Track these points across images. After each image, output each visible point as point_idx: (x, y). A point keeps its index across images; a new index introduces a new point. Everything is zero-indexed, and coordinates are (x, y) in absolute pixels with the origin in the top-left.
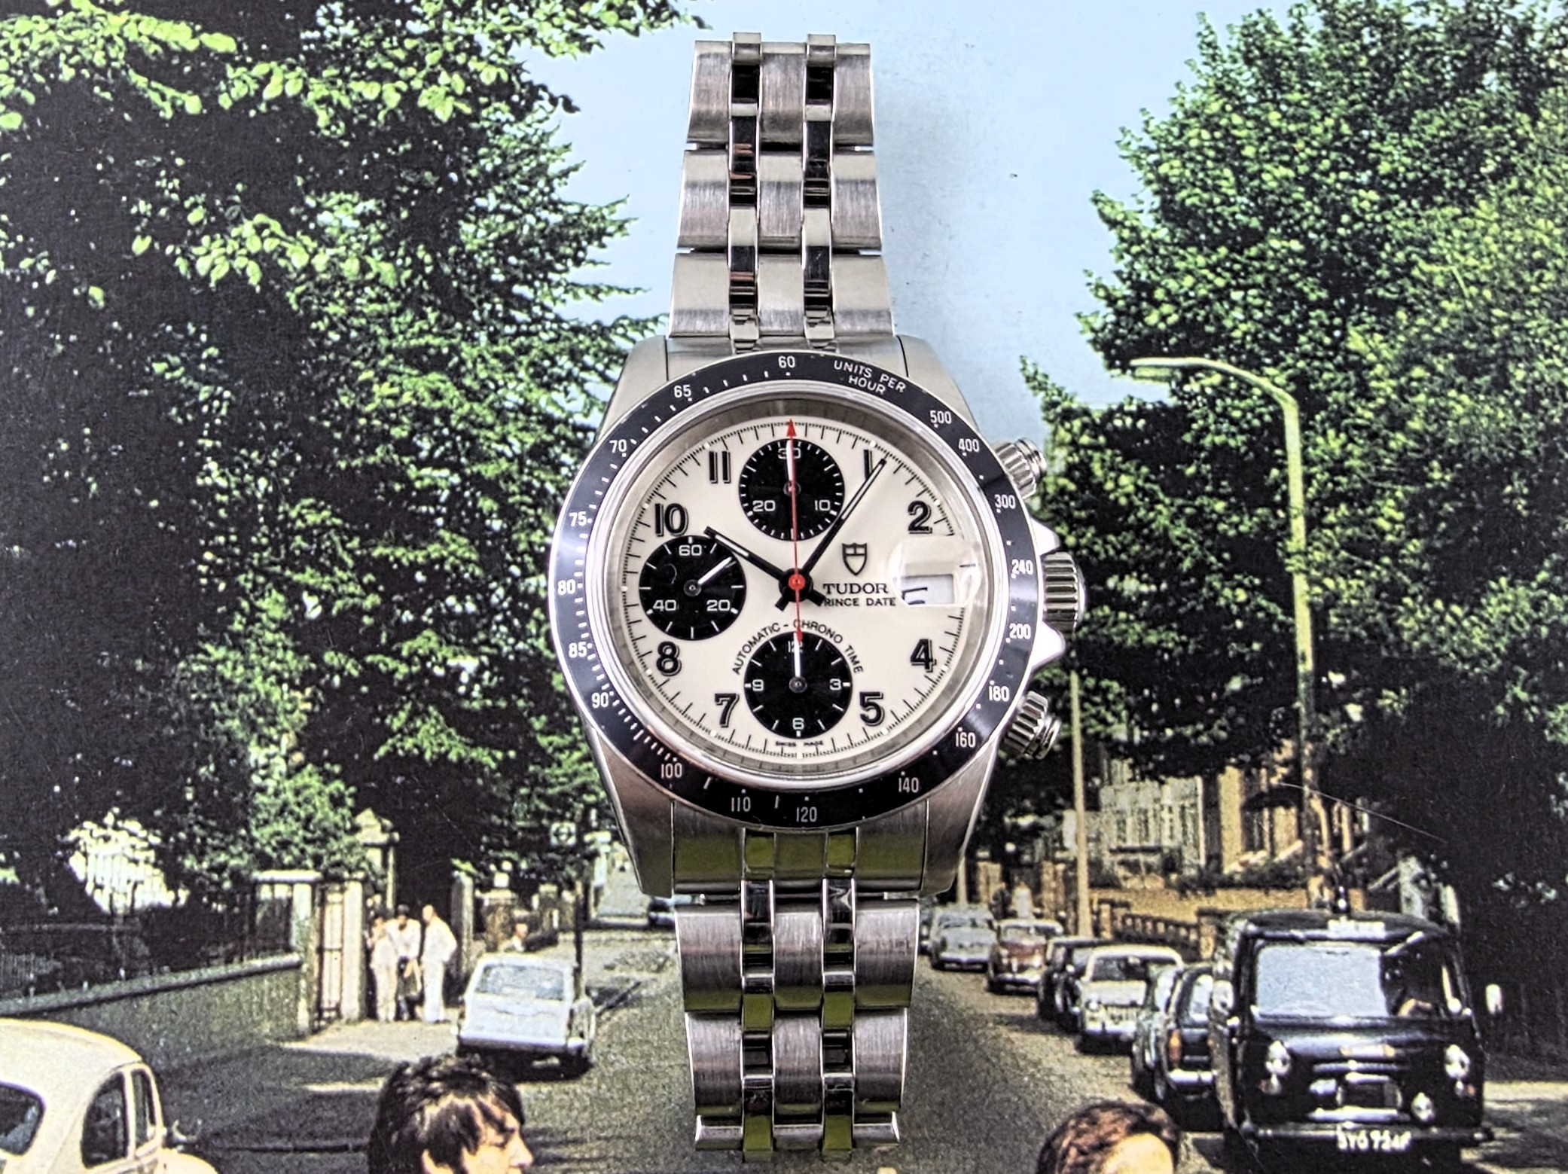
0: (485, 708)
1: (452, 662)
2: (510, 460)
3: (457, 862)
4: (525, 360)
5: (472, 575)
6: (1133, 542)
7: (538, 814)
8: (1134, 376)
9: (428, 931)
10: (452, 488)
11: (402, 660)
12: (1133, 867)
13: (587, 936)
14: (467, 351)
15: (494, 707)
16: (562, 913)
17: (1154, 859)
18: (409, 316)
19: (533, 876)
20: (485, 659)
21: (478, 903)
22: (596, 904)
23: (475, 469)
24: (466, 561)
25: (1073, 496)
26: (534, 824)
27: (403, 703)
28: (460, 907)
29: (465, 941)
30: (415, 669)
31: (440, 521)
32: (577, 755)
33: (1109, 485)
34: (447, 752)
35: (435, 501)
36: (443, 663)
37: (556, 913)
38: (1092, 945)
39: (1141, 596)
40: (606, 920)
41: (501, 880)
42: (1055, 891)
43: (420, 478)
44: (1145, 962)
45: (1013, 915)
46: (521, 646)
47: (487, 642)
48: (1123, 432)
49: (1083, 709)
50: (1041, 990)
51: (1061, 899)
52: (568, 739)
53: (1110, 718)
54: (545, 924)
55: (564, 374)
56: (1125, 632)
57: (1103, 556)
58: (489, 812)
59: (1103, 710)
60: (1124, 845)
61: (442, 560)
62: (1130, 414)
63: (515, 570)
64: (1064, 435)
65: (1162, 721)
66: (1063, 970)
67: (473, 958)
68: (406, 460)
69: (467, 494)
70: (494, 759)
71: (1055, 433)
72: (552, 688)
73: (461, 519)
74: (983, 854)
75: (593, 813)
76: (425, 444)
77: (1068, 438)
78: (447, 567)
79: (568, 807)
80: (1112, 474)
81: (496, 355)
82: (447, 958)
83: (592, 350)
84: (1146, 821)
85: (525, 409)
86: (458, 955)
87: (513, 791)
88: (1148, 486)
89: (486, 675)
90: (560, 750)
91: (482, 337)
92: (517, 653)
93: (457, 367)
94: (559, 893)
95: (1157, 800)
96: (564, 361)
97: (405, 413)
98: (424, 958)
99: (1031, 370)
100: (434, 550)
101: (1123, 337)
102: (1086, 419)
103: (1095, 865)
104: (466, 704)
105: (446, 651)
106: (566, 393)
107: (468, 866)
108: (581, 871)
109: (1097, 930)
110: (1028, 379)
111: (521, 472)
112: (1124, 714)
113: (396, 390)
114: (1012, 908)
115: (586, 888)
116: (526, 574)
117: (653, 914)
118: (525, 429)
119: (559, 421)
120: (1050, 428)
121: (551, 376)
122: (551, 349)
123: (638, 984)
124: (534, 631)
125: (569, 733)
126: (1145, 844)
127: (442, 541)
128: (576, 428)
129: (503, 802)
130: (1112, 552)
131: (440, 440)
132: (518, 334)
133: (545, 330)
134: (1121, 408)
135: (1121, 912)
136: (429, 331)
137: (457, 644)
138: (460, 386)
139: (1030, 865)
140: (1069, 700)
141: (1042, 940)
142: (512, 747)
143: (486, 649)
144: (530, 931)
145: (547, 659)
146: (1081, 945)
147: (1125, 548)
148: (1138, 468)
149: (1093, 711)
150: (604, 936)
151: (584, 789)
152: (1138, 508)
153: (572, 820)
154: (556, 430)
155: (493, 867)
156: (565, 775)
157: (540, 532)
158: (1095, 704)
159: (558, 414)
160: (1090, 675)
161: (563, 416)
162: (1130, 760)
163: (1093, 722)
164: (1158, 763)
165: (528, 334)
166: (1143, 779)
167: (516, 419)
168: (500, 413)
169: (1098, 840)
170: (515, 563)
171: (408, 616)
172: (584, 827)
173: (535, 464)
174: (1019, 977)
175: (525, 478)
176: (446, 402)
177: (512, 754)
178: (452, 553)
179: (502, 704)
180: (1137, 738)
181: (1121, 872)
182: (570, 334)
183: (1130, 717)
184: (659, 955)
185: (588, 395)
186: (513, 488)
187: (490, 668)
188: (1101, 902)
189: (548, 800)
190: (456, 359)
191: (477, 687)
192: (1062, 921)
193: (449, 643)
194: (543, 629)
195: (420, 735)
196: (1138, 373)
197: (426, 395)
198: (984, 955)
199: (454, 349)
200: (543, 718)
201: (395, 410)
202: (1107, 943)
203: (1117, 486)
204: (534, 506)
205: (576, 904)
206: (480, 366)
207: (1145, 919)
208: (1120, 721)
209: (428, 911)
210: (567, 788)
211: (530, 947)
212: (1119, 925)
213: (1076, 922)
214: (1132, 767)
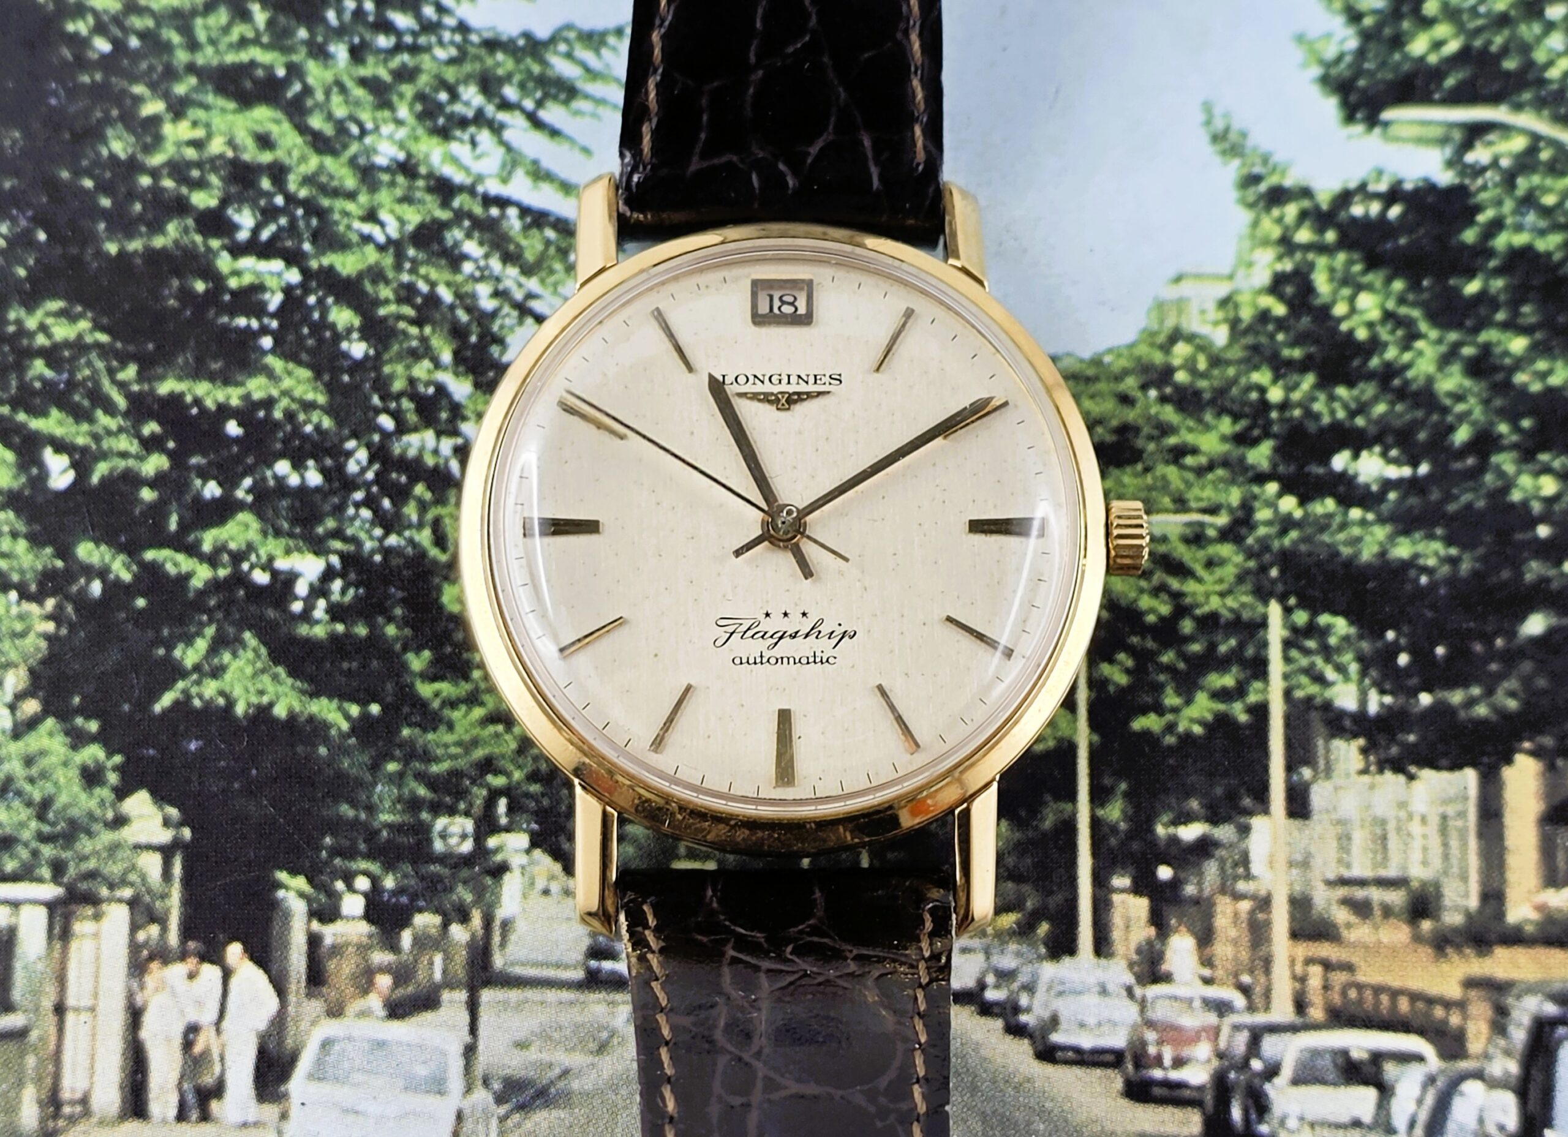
0: (333, 637)
1: (282, 564)
2: (381, 248)
3: (282, 876)
4: (408, 90)
5: (318, 428)
6: (1376, 400)
7: (414, 804)
8: (1386, 138)
9: (234, 982)
10: (288, 290)
11: (202, 558)
12: (1362, 909)
13: (487, 995)
14: (316, 73)
15: (347, 635)
16: (447, 959)
17: (1396, 898)
18: (222, 16)
19: (404, 900)
20: (335, 560)
21: (314, 941)
22: (503, 944)
23: (326, 261)
24: (309, 406)
25: (1281, 324)
26: (407, 818)
27: (202, 625)
28: (285, 945)
29: (292, 998)
30: (222, 573)
31: (267, 342)
32: (478, 712)
33: (1340, 309)
34: (271, 705)
35: (259, 310)
36: (268, 566)
37: (438, 959)
38: (1293, 1029)
39: (1388, 484)
40: (518, 971)
41: (353, 904)
42: (1235, 942)
43: (237, 273)
44: (1378, 1058)
45: (1167, 978)
46: (393, 540)
47: (338, 534)
48: (1365, 224)
49: (1287, 659)
50: (1209, 1098)
51: (1245, 955)
52: (465, 688)
53: (1330, 674)
54: (421, 975)
55: (470, 114)
56: (1358, 540)
57: (1326, 420)
58: (337, 799)
59: (1319, 661)
60: (1347, 874)
61: (269, 403)
62: (1377, 196)
63: (386, 422)
64: (1270, 228)
65: (1414, 681)
66: (1245, 1064)
67: (304, 1025)
68: (215, 243)
69: (312, 300)
70: (347, 717)
71: (1255, 224)
72: (441, 608)
73: (301, 339)
74: (1121, 881)
75: (502, 805)
76: (245, 219)
77: (1276, 232)
78: (278, 414)
79: (461, 794)
80: (1346, 292)
81: (363, 82)
82: (262, 1025)
83: (517, 78)
84: (1384, 838)
85: (407, 168)
86: (279, 1022)
87: (375, 767)
88: (1403, 310)
89: (337, 585)
90: (453, 704)
91: (340, 51)
92: (387, 552)
93: (299, 99)
94: (445, 925)
95: (1402, 805)
96: (472, 96)
97: (215, 169)
98: (225, 1024)
99: (1219, 125)
100: (257, 387)
101: (1371, 74)
102: (1306, 204)
103: (1300, 904)
104: (303, 630)
105: (272, 546)
106: (474, 143)
107: (300, 882)
108: (480, 893)
109: (1300, 1005)
110: (1216, 138)
111: (398, 267)
112: (1354, 668)
113: (199, 133)
114: (1165, 967)
115: (488, 921)
116: (402, 428)
117: (593, 963)
118: (407, 199)
119: (461, 189)
120: (1246, 216)
121: (451, 117)
122: (450, 74)
123: (566, 1073)
124: (414, 518)
125: (466, 678)
126: (1383, 873)
127: (270, 373)
128: (488, 200)
129: (359, 783)
130: (1341, 414)
131: (269, 214)
132: (398, 48)
133: (441, 43)
134: (1362, 187)
135: (1339, 978)
136: (256, 41)
137: (291, 535)
138: (302, 129)
139: (1196, 901)
140: (1265, 644)
141: (1212, 1018)
142: (374, 701)
143: (337, 545)
144: (397, 984)
145: (435, 562)
146: (1274, 1029)
147: (1362, 408)
148: (1389, 281)
149: (1304, 662)
150: (514, 995)
151: (488, 765)
152: (1385, 345)
153: (467, 814)
154: (456, 203)
155: (340, 885)
156: (459, 744)
157: (426, 364)
158: (1307, 652)
159: (459, 177)
160: (1301, 605)
161: (468, 181)
162: (1361, 742)
163: (1304, 680)
164: (1408, 748)
165: (414, 49)
166: (1381, 771)
167: (392, 184)
168: (368, 174)
169: (1305, 864)
170: (387, 411)
171: (212, 490)
172: (487, 825)
173: (421, 256)
174: (1175, 1075)
175: (405, 278)
176: (280, 154)
177: (375, 709)
178: (285, 393)
179: (362, 631)
180: (1373, 708)
181: (1341, 915)
182: (483, 52)
183: (1363, 673)
184: (601, 1028)
185: (509, 148)
186: (386, 292)
187: (343, 575)
188: (1309, 961)
189: (432, 783)
190: (297, 87)
191: (322, 603)
192: (1245, 990)
193: (278, 533)
194: (430, 516)
195: (228, 676)
196: (1393, 130)
197: (250, 143)
198: (1118, 1040)
199: (295, 71)
200: (427, 654)
201: (199, 165)
202: (1316, 1027)
203: (1353, 310)
204: (418, 322)
205: (471, 945)
206: (336, 99)
207: (1378, 990)
208: (1347, 678)
209: (234, 951)
210: (462, 763)
211: (397, 1010)
212: (1337, 999)
213: (1267, 994)
214: (1364, 751)
